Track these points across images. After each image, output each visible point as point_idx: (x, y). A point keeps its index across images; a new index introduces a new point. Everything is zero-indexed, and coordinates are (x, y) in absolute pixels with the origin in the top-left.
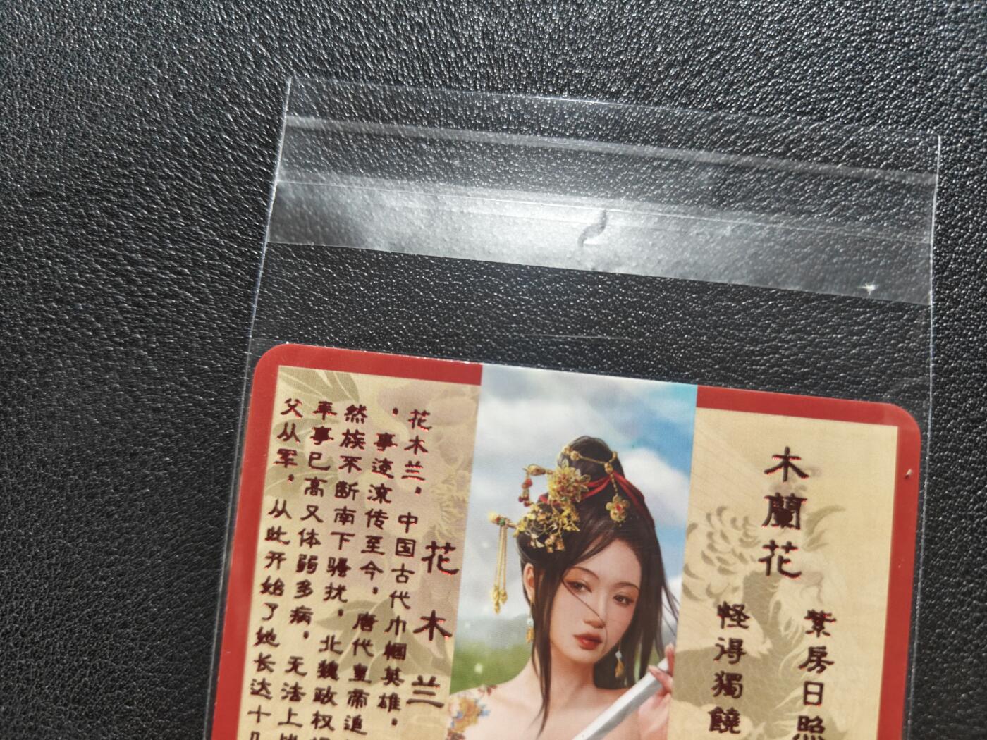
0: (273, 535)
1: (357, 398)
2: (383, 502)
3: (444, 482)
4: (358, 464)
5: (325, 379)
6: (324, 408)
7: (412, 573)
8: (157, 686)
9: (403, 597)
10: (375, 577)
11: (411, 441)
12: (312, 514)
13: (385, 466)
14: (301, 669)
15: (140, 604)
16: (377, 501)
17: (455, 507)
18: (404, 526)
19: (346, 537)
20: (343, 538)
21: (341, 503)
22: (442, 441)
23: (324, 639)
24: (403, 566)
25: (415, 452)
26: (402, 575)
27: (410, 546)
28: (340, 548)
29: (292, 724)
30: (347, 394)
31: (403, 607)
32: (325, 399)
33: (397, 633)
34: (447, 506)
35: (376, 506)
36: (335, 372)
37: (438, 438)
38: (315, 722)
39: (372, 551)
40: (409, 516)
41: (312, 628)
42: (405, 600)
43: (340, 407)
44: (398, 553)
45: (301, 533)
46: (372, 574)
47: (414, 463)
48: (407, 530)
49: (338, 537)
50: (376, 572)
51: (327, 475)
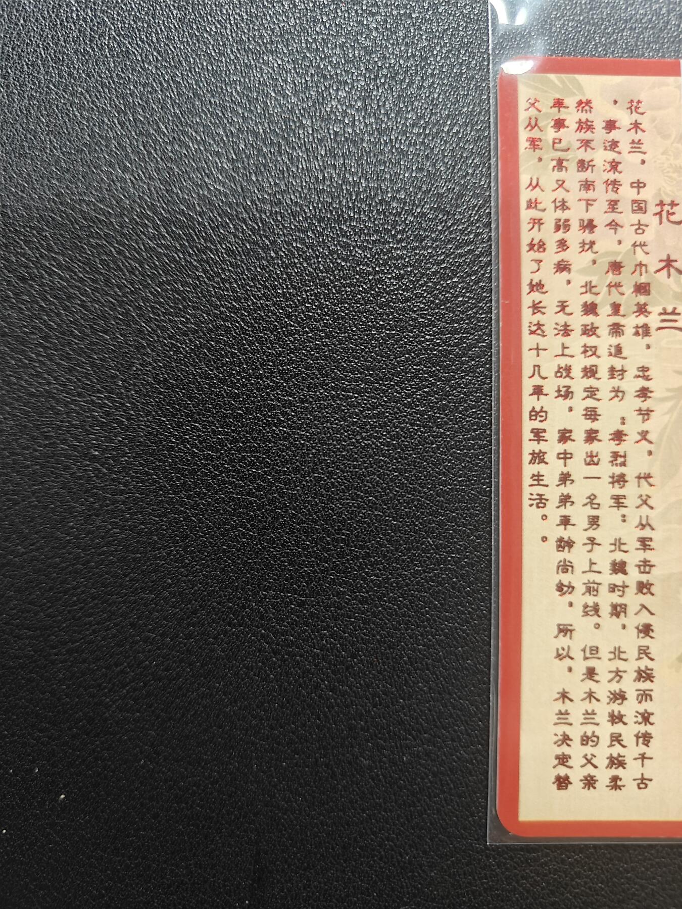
0: (532, 204)
1: (584, 94)
2: (616, 173)
3: (663, 154)
4: (592, 144)
5: (556, 82)
6: (559, 104)
7: (647, 226)
8: (440, 346)
9: (643, 245)
10: (617, 231)
11: (631, 124)
12: (561, 186)
13: (614, 145)
14: (568, 310)
15: (418, 281)
16: (612, 172)
17: (674, 172)
18: (635, 190)
19: (590, 202)
20: (589, 203)
21: (583, 176)
22: (656, 122)
23: (584, 284)
24: (639, 221)
25: (636, 132)
26: (639, 228)
27: (643, 205)
28: (587, 211)
29: (566, 355)
30: (575, 91)
31: (644, 254)
32: (558, 96)
33: (641, 275)
34: (668, 172)
35: (612, 176)
36: (563, 76)
37: (653, 120)
38: (585, 352)
39: (613, 211)
40: (639, 182)
41: (572, 276)
42: (643, 248)
43: (572, 102)
44: (634, 211)
45: (555, 201)
46: (616, 229)
47: (636, 141)
48: (639, 193)
49: (584, 203)
50: (618, 227)
51: (569, 155)
